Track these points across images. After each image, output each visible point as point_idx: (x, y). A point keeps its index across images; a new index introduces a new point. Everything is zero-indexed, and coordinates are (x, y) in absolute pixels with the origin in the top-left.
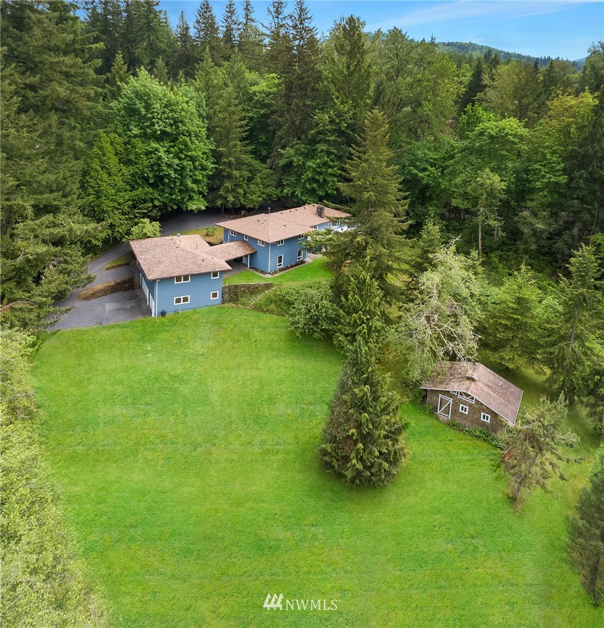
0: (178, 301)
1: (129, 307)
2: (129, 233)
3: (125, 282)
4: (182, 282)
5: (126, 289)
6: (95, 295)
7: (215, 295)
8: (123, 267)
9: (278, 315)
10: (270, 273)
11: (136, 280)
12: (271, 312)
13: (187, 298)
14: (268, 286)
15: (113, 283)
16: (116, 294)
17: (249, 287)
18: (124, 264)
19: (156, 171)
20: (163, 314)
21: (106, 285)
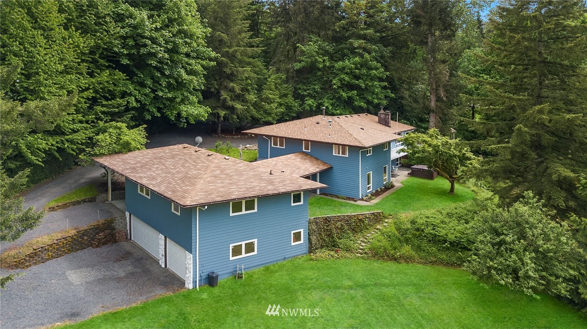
0: (237, 251)
1: (122, 274)
2: (91, 143)
3: (97, 229)
4: (244, 212)
5: (101, 243)
6: (37, 256)
7: (297, 237)
8: (83, 205)
9: (424, 264)
10: (362, 199)
11: (118, 225)
12: (408, 259)
13: (252, 244)
14: (378, 218)
15: (73, 232)
16: (80, 253)
17: (347, 220)
18: (84, 201)
19: (132, 47)
20: (211, 280)
21: (59, 236)
